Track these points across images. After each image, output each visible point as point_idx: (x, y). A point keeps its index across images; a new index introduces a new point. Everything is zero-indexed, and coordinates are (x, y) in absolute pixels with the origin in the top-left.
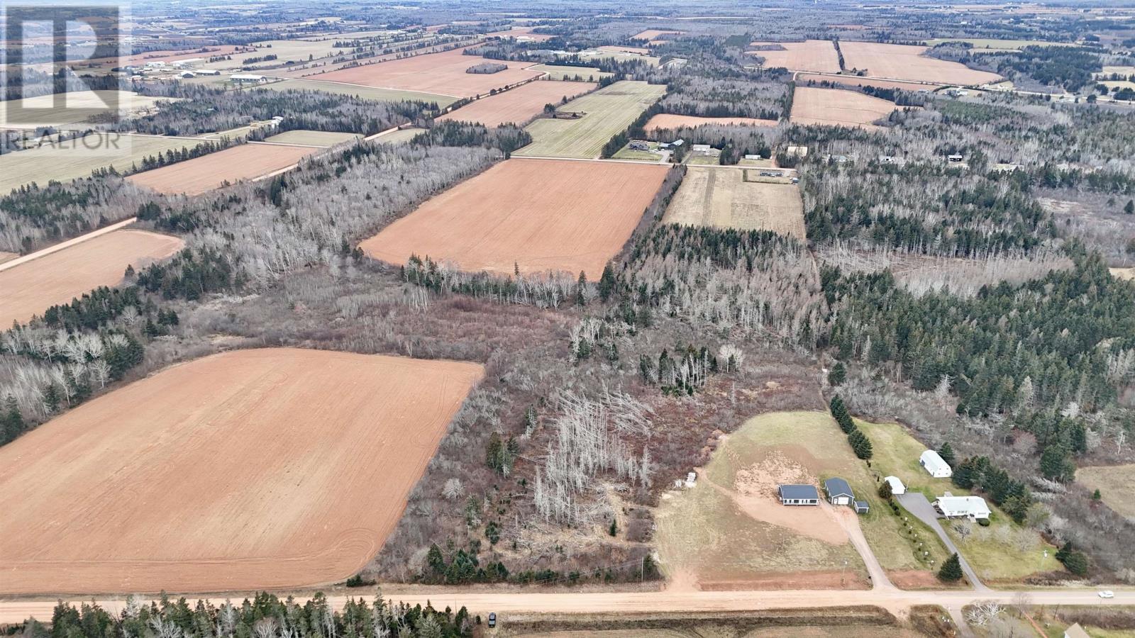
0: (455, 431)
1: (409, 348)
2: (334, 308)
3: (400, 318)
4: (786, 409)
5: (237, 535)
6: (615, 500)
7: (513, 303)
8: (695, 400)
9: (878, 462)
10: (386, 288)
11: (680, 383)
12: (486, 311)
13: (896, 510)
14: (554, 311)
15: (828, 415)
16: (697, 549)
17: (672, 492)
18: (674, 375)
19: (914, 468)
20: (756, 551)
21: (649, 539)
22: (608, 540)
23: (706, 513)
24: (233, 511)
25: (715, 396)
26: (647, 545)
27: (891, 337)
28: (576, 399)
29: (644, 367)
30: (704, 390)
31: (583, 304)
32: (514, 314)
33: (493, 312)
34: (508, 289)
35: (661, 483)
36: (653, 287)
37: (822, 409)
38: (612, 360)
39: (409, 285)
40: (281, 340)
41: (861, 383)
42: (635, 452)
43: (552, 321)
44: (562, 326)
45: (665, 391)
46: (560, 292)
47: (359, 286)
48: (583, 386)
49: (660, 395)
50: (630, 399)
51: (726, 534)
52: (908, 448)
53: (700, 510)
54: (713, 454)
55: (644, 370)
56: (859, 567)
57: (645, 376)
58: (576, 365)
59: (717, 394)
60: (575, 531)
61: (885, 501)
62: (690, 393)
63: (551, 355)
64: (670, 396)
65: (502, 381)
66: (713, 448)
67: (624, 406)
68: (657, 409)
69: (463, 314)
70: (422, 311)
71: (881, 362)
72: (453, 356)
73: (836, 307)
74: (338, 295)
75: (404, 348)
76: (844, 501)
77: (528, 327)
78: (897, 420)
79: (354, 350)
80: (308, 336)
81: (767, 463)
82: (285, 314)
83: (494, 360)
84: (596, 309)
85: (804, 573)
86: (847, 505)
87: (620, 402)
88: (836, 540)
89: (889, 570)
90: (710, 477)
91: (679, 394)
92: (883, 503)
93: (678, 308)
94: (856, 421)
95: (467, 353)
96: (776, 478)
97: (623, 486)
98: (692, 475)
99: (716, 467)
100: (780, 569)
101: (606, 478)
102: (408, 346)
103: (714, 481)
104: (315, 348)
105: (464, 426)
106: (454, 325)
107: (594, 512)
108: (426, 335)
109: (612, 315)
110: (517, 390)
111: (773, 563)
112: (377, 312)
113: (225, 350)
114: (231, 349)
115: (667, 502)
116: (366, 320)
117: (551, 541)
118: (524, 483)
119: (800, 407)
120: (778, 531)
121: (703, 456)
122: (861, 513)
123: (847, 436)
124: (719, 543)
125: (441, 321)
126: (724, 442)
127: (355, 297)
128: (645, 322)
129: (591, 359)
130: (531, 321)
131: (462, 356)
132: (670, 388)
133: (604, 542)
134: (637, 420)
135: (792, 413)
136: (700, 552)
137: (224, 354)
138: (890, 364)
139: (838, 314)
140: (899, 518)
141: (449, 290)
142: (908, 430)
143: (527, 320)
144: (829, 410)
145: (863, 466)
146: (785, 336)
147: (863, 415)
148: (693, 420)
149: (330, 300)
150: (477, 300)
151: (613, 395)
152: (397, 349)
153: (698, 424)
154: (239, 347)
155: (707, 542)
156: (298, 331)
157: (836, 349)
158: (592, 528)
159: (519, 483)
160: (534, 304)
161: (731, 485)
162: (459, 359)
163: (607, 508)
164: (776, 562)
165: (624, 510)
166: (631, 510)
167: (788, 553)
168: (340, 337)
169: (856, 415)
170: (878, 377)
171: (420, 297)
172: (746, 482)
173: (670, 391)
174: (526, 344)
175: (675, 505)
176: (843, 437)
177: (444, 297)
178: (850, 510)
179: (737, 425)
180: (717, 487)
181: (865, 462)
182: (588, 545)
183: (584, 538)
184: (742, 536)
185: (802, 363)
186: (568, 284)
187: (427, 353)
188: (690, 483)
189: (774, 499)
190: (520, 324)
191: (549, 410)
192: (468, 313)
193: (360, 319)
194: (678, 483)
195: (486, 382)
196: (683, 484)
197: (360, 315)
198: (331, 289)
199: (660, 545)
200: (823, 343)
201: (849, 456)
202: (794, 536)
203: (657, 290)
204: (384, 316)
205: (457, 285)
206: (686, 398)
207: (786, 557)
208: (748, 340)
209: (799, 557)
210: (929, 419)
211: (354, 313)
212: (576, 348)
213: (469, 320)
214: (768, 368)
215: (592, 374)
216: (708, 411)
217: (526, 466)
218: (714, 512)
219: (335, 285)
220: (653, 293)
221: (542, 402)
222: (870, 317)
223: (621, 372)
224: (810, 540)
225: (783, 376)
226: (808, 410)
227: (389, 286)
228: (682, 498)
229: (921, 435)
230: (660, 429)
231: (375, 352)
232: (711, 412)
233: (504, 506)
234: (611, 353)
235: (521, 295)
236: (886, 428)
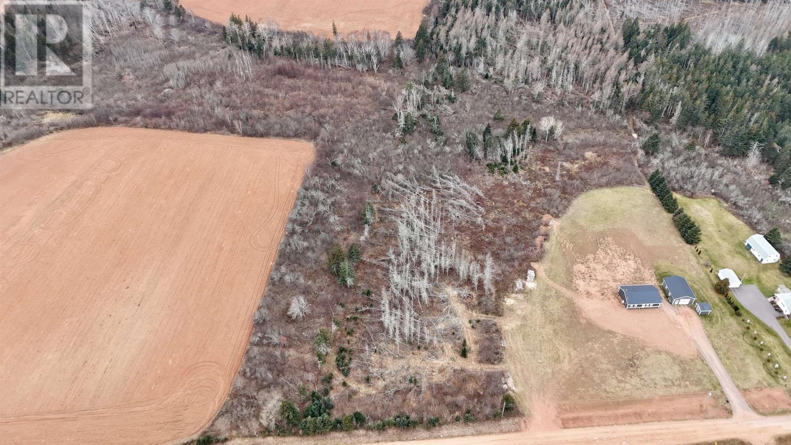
0: (293, 233)
1: (238, 125)
2: (161, 78)
3: (227, 89)
4: (608, 185)
5: (76, 378)
6: (460, 308)
7: (334, 66)
8: (520, 178)
9: (705, 247)
10: (211, 52)
11: (504, 160)
12: (310, 77)
13: (736, 310)
14: (374, 75)
15: (647, 189)
16: (549, 371)
17: (514, 295)
18: (499, 152)
19: (740, 253)
20: (609, 370)
21: (500, 360)
22: (460, 363)
23: (552, 322)
24: (71, 344)
25: (539, 172)
26: (498, 367)
27: (702, 102)
28: (408, 183)
29: (469, 144)
30: (526, 165)
31: (401, 67)
32: (336, 80)
33: (316, 79)
34: (328, 51)
35: (503, 286)
36: (467, 48)
37: (640, 183)
38: (436, 134)
39: (231, 48)
40: (111, 118)
41: (675, 154)
42: (472, 247)
43: (374, 88)
44: (384, 94)
45: (491, 167)
46: (378, 54)
47: (183, 48)
48: (412, 169)
49: (487, 174)
50: (459, 180)
51: (575, 349)
52: (730, 228)
53: (546, 318)
54: (547, 245)
55: (470, 147)
56: (715, 388)
57: (470, 154)
58: (403, 141)
59: (540, 169)
60: (424, 353)
61: (722, 297)
62: (515, 170)
63: (378, 131)
64: (496, 175)
65: (334, 164)
66: (546, 237)
67: (455, 190)
68: (487, 192)
69: (288, 81)
70: (247, 79)
71: (690, 128)
72: (283, 135)
73: (643, 67)
74: (165, 61)
75: (233, 125)
76: (685, 301)
77: (352, 95)
78: (714, 194)
79: (184, 129)
80: (138, 113)
81: (601, 254)
82: (114, 85)
83: (323, 140)
84: (413, 72)
85: (663, 399)
86: (688, 305)
87: (451, 185)
88: (686, 353)
89: (745, 390)
90: (548, 272)
91: (504, 172)
92: (721, 301)
93: (491, 69)
94: (676, 195)
95: (296, 130)
96: (613, 274)
97: (465, 291)
98: (531, 273)
99: (552, 261)
100: (637, 394)
101: (447, 281)
102: (237, 125)
103: (553, 280)
104: (146, 127)
105: (302, 224)
106: (280, 95)
107: (441, 326)
108: (255, 108)
109: (430, 80)
110: (350, 174)
111: (628, 386)
112: (203, 81)
113: (56, 130)
114: (62, 129)
115: (511, 309)
116: (194, 91)
117: (403, 367)
118: (369, 293)
119: (620, 183)
120: (627, 341)
121: (538, 248)
122: (704, 316)
123: (671, 215)
124: (570, 361)
125: (266, 90)
126: (555, 228)
127: (181, 63)
128: (462, 86)
129: (416, 134)
130: (353, 88)
131: (291, 134)
132: (496, 165)
133: (457, 367)
134: (468, 206)
135: (615, 189)
136: (553, 373)
137: (55, 135)
138: (699, 129)
139: (645, 74)
140: (740, 319)
141: (271, 54)
142: (725, 205)
143: (349, 87)
144: (647, 185)
145: (693, 253)
146: (597, 99)
147: (681, 189)
148: (521, 203)
149: (156, 68)
150: (298, 65)
151: (442, 177)
152: (227, 126)
153: (527, 207)
154: (70, 126)
155: (558, 360)
156: (128, 106)
157: (647, 115)
158: (442, 348)
159: (363, 293)
160: (354, 66)
161: (569, 284)
162: (288, 137)
163: (454, 321)
164: (631, 386)
165: (470, 322)
166: (478, 321)
167: (642, 371)
168: (169, 114)
169: (674, 190)
170: (691, 147)
171: (244, 62)
172: (584, 279)
173: (496, 169)
174: (352, 116)
175: (519, 312)
176: (667, 217)
177: (267, 61)
178: (691, 311)
179: (566, 207)
180: (557, 286)
181: (693, 247)
182: (441, 371)
183: (435, 361)
184: (591, 350)
185: (612, 128)
186: (385, 46)
187: (256, 131)
188: (531, 284)
189: (616, 301)
190: (344, 92)
191: (383, 197)
192: (292, 81)
193: (188, 91)
194: (519, 284)
195: (319, 165)
196: (524, 285)
197: (188, 85)
198: (157, 53)
199: (512, 367)
200: (632, 106)
201: (675, 240)
202: (643, 349)
203: (472, 50)
204: (211, 85)
205: (279, 47)
206: (512, 177)
207: (640, 376)
208: (561, 104)
209: (653, 376)
210: (745, 193)
211: (182, 83)
212: (402, 121)
213: (293, 88)
214: (583, 135)
215: (420, 152)
216: (535, 191)
217: (368, 271)
218: (560, 320)
219: (160, 49)
220: (467, 54)
221: (375, 190)
222: (678, 78)
223: (447, 149)
224: (660, 352)
225: (599, 145)
226: (628, 185)
227: (213, 48)
228: (526, 303)
229: (741, 212)
230: (492, 216)
231: (206, 131)
232: (538, 193)
233: (351, 325)
234: (435, 126)
235: (341, 57)
236: (704, 203)
